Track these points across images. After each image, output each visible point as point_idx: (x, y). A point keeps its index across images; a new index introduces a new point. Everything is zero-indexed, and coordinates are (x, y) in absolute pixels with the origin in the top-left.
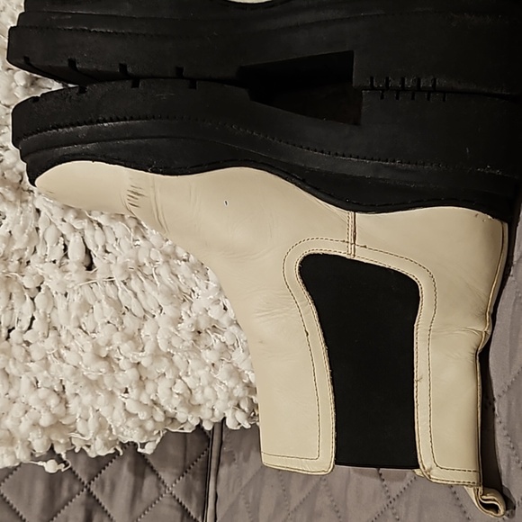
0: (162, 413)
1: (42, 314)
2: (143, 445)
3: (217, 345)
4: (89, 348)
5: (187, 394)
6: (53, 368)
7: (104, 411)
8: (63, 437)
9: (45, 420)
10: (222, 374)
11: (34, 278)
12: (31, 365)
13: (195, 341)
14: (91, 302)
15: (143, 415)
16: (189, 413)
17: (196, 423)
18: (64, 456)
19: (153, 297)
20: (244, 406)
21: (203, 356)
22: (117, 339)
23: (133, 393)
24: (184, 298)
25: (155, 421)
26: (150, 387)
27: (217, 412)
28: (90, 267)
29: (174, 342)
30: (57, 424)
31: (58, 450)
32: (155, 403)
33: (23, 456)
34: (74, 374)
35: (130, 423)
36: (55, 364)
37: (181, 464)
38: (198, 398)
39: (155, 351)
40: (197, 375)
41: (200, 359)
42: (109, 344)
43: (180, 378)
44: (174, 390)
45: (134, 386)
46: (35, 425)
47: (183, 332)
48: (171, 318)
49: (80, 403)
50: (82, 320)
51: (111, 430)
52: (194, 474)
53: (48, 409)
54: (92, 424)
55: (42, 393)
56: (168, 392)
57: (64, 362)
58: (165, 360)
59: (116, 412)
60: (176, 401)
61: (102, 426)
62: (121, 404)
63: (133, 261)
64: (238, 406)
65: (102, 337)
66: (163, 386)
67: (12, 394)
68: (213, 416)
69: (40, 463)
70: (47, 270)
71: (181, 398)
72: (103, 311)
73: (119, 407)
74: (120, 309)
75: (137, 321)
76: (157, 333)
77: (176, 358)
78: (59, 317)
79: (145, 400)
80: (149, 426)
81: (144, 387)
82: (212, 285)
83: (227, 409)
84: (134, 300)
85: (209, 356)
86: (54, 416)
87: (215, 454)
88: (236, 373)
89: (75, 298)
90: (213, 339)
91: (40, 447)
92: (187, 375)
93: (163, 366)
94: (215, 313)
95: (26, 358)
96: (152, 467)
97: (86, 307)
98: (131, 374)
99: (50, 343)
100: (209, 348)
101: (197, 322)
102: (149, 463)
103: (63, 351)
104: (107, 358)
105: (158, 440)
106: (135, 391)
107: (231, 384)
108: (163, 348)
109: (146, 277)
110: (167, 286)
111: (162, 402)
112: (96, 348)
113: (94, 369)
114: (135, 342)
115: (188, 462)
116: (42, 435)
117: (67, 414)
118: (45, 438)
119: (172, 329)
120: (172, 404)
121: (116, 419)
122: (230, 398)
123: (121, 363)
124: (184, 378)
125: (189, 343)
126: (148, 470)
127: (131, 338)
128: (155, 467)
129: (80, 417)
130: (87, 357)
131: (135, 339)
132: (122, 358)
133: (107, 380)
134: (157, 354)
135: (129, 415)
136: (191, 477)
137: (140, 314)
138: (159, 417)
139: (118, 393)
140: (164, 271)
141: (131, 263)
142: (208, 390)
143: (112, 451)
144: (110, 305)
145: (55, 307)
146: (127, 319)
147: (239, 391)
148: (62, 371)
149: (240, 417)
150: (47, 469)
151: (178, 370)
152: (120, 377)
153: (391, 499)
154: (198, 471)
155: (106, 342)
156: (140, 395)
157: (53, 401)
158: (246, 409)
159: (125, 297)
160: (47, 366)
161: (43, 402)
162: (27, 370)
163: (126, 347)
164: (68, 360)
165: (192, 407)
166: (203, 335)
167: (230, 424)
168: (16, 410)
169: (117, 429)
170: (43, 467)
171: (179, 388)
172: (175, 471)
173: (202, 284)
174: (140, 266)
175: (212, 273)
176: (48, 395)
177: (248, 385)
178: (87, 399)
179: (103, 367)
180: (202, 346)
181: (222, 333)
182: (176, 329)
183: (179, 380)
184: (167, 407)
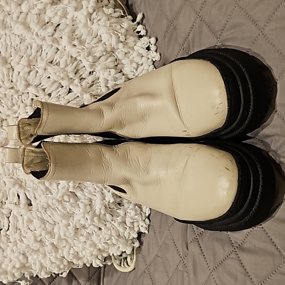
0: (66, 261)
1: (13, 224)
2: (62, 274)
3: (85, 234)
4: (32, 238)
5: (76, 254)
6: (18, 245)
7: (42, 261)
8: (27, 271)
9: (18, 265)
10: (88, 245)
11: (7, 210)
12: (10, 244)
13: (75, 233)
14: (32, 219)
15: (58, 263)
16: (78, 260)
17: (82, 264)
18: (29, 278)
19: (57, 218)
20: (100, 257)
22: (43, 233)
24: (71, 215)
25: (64, 265)
26: (60, 251)
28: (31, 205)
29: (67, 234)
30: (23, 266)
31: (26, 276)
33: (11, 279)
34: (27, 248)
35: (53, 266)
38: (81, 255)
39: (59, 238)
40: (78, 247)
42: (41, 235)
44: (70, 252)
45: (53, 251)
46: (14, 267)
47: (70, 230)
48: (65, 225)
49: (32, 258)
50: (29, 226)
51: (46, 268)
53: (19, 261)
54: (38, 266)
55: (16, 254)
56: (68, 253)
58: (64, 241)
59: (47, 262)
60: (71, 257)
62: (49, 259)
63: (46, 204)
64: (97, 257)
65: (37, 233)
66: (65, 251)
67: (5, 254)
69: (19, 282)
71: (73, 255)
72: (36, 223)
73: (48, 259)
74: (43, 221)
75: (52, 226)
76: (60, 231)
77: (69, 240)
78: (20, 225)
79: (58, 256)
80: (62, 266)
81: (58, 252)
82: (81, 211)
83: (93, 259)
84: (49, 217)
85: (82, 239)
86: (22, 263)
87: (102, 271)
88: (94, 245)
89: (26, 218)
90: (84, 232)
91: (18, 275)
92: (75, 246)
93: (64, 243)
94: (82, 222)
95: (7, 241)
96: (75, 278)
97: (30, 221)
98: (50, 247)
99: (17, 236)
100: (82, 236)
102: (74, 276)
103: (23, 239)
104: (41, 241)
105: (68, 271)
107: (91, 249)
108: (62, 237)
109: (53, 209)
110: (63, 212)
111: (66, 257)
112: (35, 237)
113: (35, 246)
116: (17, 271)
117: (27, 262)
118: (19, 272)
119: (66, 229)
121: (47, 264)
122: (92, 255)
123: (46, 243)
125: (73, 234)
128: (77, 278)
129: (33, 263)
130: (32, 241)
131: (51, 234)
132: (46, 241)
133: (41, 250)
135: (53, 263)
136: (92, 281)
137: (53, 223)
138: (65, 263)
139: (47, 254)
140: (60, 208)
141: (45, 205)
142: (83, 252)
143: (49, 276)
144: (39, 221)
145: (18, 221)
146: (47, 225)
147: (95, 252)
148: (22, 246)
149: (98, 262)
150: (22, 284)
151: (70, 244)
152: (46, 248)
155: (39, 235)
156: (56, 254)
157: (21, 257)
158: (101, 259)
159: (46, 217)
160: (16, 245)
161: (17, 257)
162: (8, 246)
164: (24, 242)
165: (79, 258)
166: (79, 230)
167: (94, 265)
168: (7, 261)
169: (49, 268)
170: (20, 284)
171: (71, 252)
172: (85, 279)
173: (77, 209)
174: (49, 206)
175: (81, 205)
176: (19, 255)
177: (99, 250)
178: (35, 256)
179: (38, 245)
180: (79, 235)
181: (87, 228)
182: (67, 229)
183: (72, 248)
184: (68, 259)
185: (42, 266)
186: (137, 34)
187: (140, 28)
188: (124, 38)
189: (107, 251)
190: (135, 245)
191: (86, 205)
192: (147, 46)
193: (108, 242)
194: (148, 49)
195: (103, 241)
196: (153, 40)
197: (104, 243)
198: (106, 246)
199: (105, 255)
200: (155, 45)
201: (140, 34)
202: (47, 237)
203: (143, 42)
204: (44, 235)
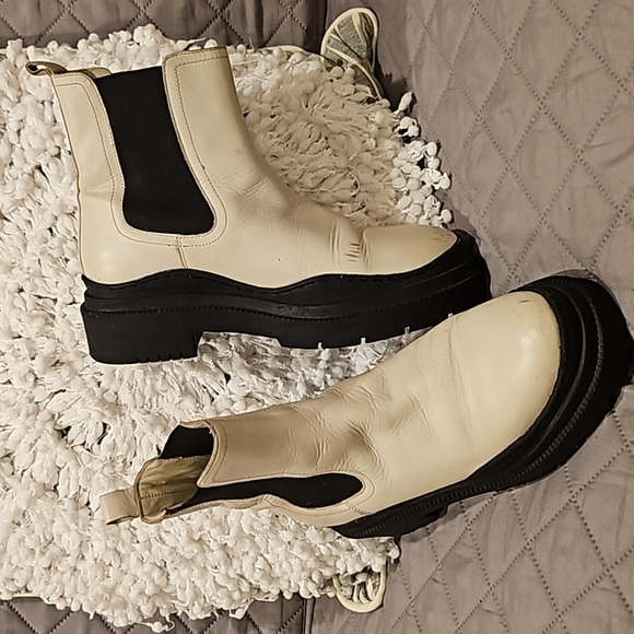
0: (247, 585)
2: (234, 611)
3: (292, 526)
4: (184, 533)
5: (267, 569)
6: (154, 549)
7: (198, 583)
8: (165, 603)
9: (149, 590)
10: (296, 551)
12: (136, 546)
13: (272, 524)
15: (231, 587)
16: (270, 584)
17: (277, 593)
18: (168, 619)
20: (315, 577)
21: (281, 535)
22: (207, 525)
23: (222, 569)
25: (241, 591)
26: (235, 563)
27: (292, 584)
29: (256, 526)
30: (160, 593)
31: (162, 613)
32: (242, 577)
33: (133, 618)
34: (171, 554)
35: (219, 594)
36: (156, 545)
37: (278, 620)
38: (277, 571)
39: (239, 533)
40: (276, 553)
41: (278, 538)
42: (201, 529)
43: (262, 555)
44: (256, 566)
45: (222, 563)
46: (142, 593)
47: (263, 518)
49: (179, 576)
51: (205, 598)
52: (290, 630)
53: (153, 581)
54: (189, 593)
55: (147, 567)
56: (251, 567)
57: (164, 544)
58: (248, 541)
59: (208, 584)
60: (258, 575)
62: (212, 578)
64: (310, 578)
66: (247, 563)
67: (124, 567)
68: (290, 587)
69: (148, 624)
71: (262, 572)
73: (210, 580)
76: (241, 519)
77: (257, 539)
79: (232, 574)
80: (236, 595)
81: (231, 564)
83: (300, 580)
85: (286, 536)
86: (157, 586)
87: (309, 612)
88: (309, 548)
90: (290, 522)
91: (147, 611)
92: (268, 553)
93: (246, 546)
95: (132, 539)
98: (218, 554)
99: (152, 529)
100: (286, 529)
103: (163, 535)
104: (200, 540)
105: (247, 607)
106: (223, 567)
107: (304, 557)
108: (246, 531)
111: (247, 576)
112: (190, 532)
113: (189, 550)
114: (221, 527)
115: (284, 618)
116: (148, 601)
117: (168, 585)
118: (150, 604)
119: (254, 516)
120: (256, 578)
121: (208, 589)
122: (303, 570)
123: (211, 545)
124: (265, 555)
125: (267, 526)
126: (250, 625)
127: (219, 524)
129: (179, 587)
130: (183, 540)
131: (222, 524)
132: (212, 540)
133: (199, 559)
134: (240, 535)
135: (219, 586)
138: (245, 587)
139: (209, 568)
142: (285, 565)
143: (209, 615)
147: (311, 564)
148: (161, 551)
149: (311, 587)
150: (154, 630)
151: (260, 548)
152: (210, 556)
154: (294, 627)
155: (198, 528)
156: (227, 570)
157: (156, 574)
158: (317, 581)
160: (149, 547)
161: (149, 574)
162: (133, 550)
164: (167, 543)
165: (272, 579)
166: (280, 518)
167: (303, 594)
168: (127, 580)
169: (210, 598)
170: (150, 627)
171: (260, 564)
172: (273, 626)
176: (153, 569)
178: (184, 573)
179: (195, 548)
180: (280, 528)
182: (257, 515)
183: (260, 558)
184: (251, 580)
185: (197, 595)
186: (400, 136)
187: (406, 122)
188: (374, 143)
189: (332, 564)
190: (390, 554)
192: (418, 159)
194: (422, 164)
196: (431, 148)
199: (327, 573)
200: (436, 156)
201: (405, 134)
202: (213, 532)
203: (412, 151)
204: (207, 529)
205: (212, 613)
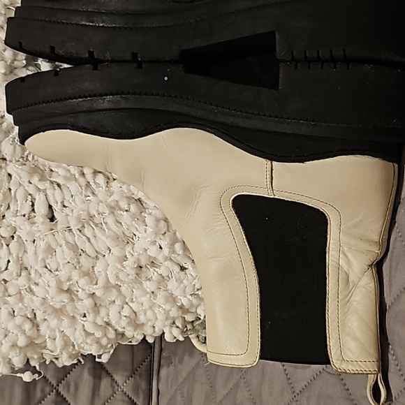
0: (113, 332)
1: (15, 258)
2: (100, 357)
3: (155, 277)
4: (53, 284)
5: (133, 316)
6: (26, 300)
7: (68, 332)
8: (36, 353)
9: (22, 342)
10: (160, 299)
11: (9, 229)
12: (9, 299)
13: (137, 274)
14: (54, 247)
15: (98, 334)
16: (135, 330)
17: (140, 338)
18: (38, 368)
19: (103, 241)
20: (179, 323)
21: (145, 286)
22: (75, 275)
23: (90, 317)
24: (128, 240)
25: (108, 338)
26: (103, 312)
27: (157, 329)
28: (52, 219)
29: (121, 276)
30: (31, 344)
31: (33, 363)
32: (108, 324)
33: (4, 370)
34: (42, 304)
35: (89, 341)
36: (27, 297)
37: (129, 367)
38: (142, 318)
39: (106, 284)
40: (140, 301)
41: (142, 288)
42: (69, 279)
43: (127, 304)
44: (122, 314)
45: (90, 311)
46: (14, 346)
47: (128, 268)
48: (118, 257)
49: (48, 326)
50: (47, 261)
51: (74, 346)
52: (140, 375)
53: (24, 332)
54: (59, 342)
55: (18, 320)
56: (118, 315)
57: (34, 295)
58: (114, 290)
59: (77, 333)
60: (124, 322)
61: (67, 343)
62: (81, 326)
63: (86, 214)
64: (174, 323)
65: (63, 274)
66: (113, 310)
68: (154, 332)
69: (18, 375)
70: (19, 222)
71: (128, 320)
72: (64, 254)
73: (79, 328)
74: (77, 251)
75: (91, 260)
76: (107, 269)
77: (123, 289)
78: (29, 260)
79: (99, 322)
80: (104, 341)
81: (98, 312)
82: (150, 230)
83: (165, 326)
84: (88, 244)
85: (149, 286)
86: (29, 338)
87: (156, 358)
88: (172, 298)
89: (41, 244)
90: (152, 273)
91: (18, 362)
92: (132, 302)
93: (113, 295)
94: (153, 252)
95: (4, 293)
96: (107, 371)
97: (50, 251)
98: (88, 302)
99: (22, 281)
100: (149, 280)
101: (139, 260)
102: (105, 368)
103: (33, 287)
104: (68, 290)
105: (112, 351)
106: (91, 315)
107: (167, 307)
108: (112, 281)
109: (96, 225)
110: (114, 232)
111: (113, 323)
112: (59, 283)
113: (58, 300)
114: (90, 277)
115: (135, 366)
116: (20, 353)
117: (39, 336)
118: (22, 355)
119: (119, 266)
120: (121, 324)
121: (77, 338)
122: (167, 319)
123: (79, 294)
124: (130, 304)
125: (132, 276)
126: (104, 373)
127: (87, 274)
128: (110, 371)
129: (49, 337)
130: (53, 291)
131: (89, 275)
132: (80, 290)
133: (69, 308)
134: (108, 286)
135: (88, 334)
136: (138, 377)
137: (93, 254)
138: (112, 335)
139: (78, 317)
140: (110, 220)
141: (84, 216)
142: (149, 313)
143: (75, 362)
144: (70, 249)
145: (25, 251)
146: (83, 259)
147: (174, 313)
148: (33, 302)
149: (176, 332)
150: (24, 379)
151: (125, 297)
152: (79, 305)
153: (296, 394)
154: (144, 373)
155: (67, 278)
156: (95, 317)
157: (27, 326)
158: (180, 326)
159: (81, 242)
160: (21, 299)
161: (20, 327)
162: (6, 303)
163: (82, 282)
164: (37, 294)
165: (137, 325)
166: (144, 269)
167: (168, 338)
169: (78, 345)
170: (21, 377)
171: (126, 312)
173: (141, 229)
174: (91, 217)
175: (149, 220)
176: (24, 322)
177: (181, 307)
178: (54, 323)
179: (65, 298)
180: (144, 279)
181: (159, 267)
182: (122, 266)
183: (126, 306)
184: (117, 327)
189: (194, 311)
191: (158, 220)
193: (200, 292)
195: (189, 290)
197: (191, 295)
198: (195, 301)
199: (189, 318)
204: (75, 278)
205: (78, 360)
